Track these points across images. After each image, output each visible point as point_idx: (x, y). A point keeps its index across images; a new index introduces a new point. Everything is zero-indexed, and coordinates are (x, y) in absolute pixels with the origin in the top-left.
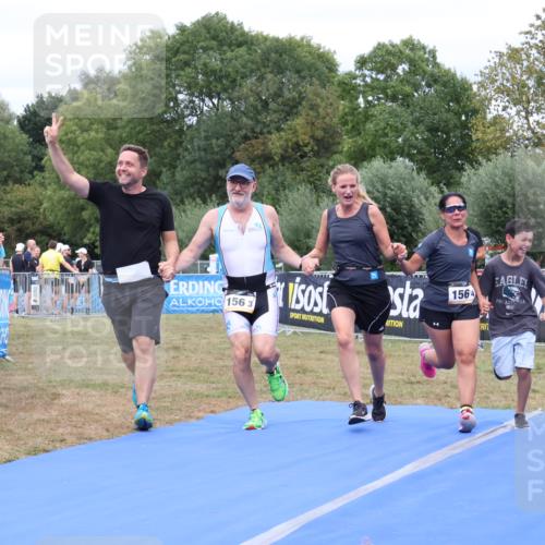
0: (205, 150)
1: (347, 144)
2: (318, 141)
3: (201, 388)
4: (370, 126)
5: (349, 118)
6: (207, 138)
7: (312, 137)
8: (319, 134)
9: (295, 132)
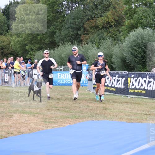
0: (73, 24)
1: (127, 22)
2: (116, 21)
3: (66, 114)
4: (136, 16)
5: (128, 12)
6: (74, 19)
7: (114, 19)
8: (117, 18)
9: (108, 17)
